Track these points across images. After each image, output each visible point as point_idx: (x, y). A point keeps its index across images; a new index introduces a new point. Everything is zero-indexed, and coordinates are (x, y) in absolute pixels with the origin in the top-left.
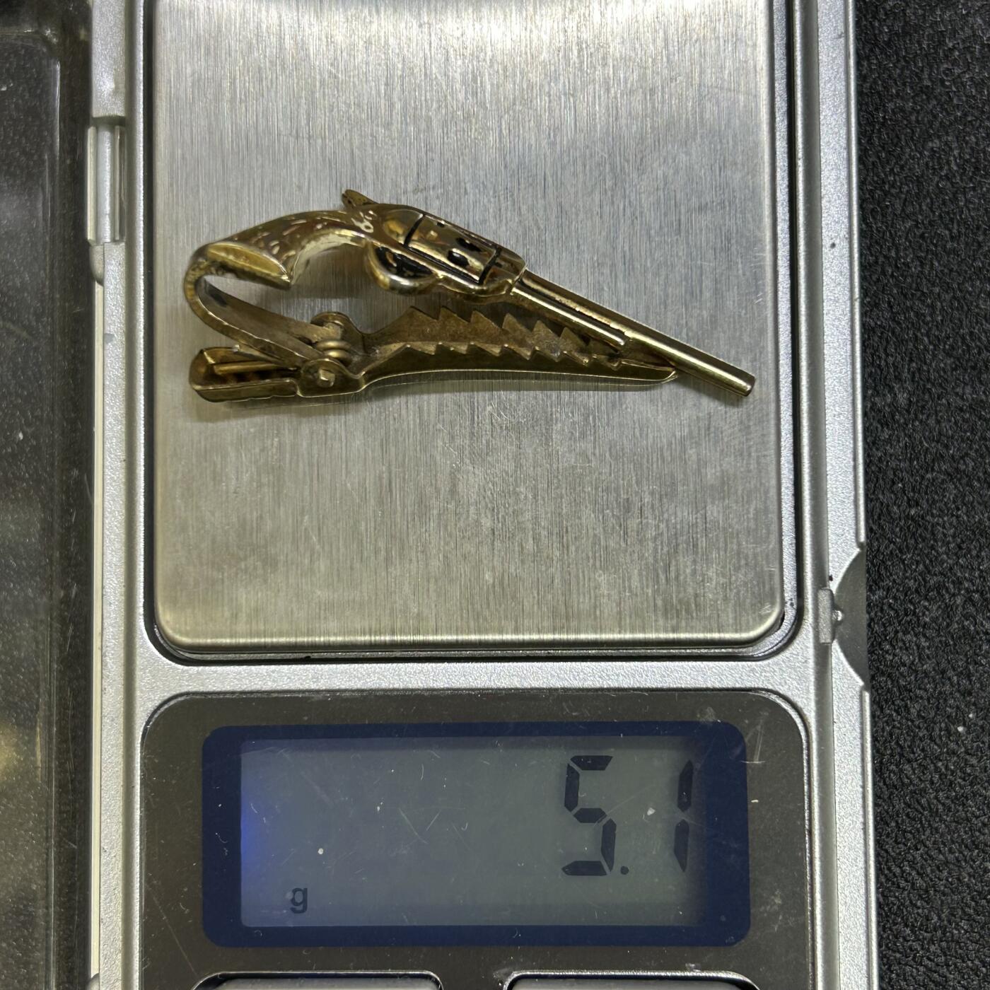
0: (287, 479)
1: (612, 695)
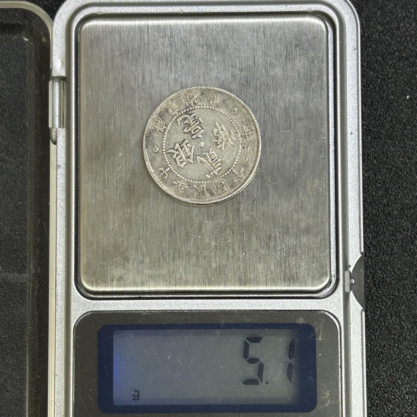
0: (133, 225)
1: (263, 312)
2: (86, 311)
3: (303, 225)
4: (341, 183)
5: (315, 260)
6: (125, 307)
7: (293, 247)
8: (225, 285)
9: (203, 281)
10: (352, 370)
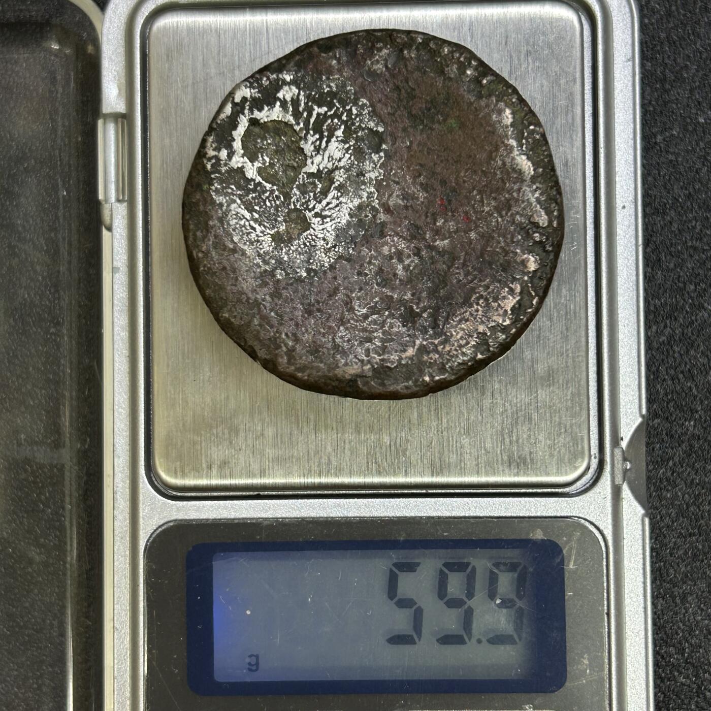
1: (472, 521)
2: (166, 520)
3: (541, 368)
4: (607, 294)
5: (563, 430)
6: (233, 513)
7: (523, 408)
8: (406, 474)
9: (368, 468)
10: (627, 619)
